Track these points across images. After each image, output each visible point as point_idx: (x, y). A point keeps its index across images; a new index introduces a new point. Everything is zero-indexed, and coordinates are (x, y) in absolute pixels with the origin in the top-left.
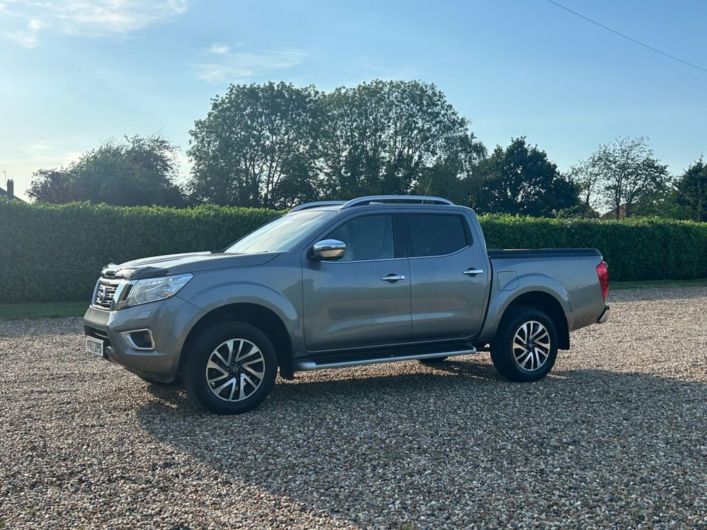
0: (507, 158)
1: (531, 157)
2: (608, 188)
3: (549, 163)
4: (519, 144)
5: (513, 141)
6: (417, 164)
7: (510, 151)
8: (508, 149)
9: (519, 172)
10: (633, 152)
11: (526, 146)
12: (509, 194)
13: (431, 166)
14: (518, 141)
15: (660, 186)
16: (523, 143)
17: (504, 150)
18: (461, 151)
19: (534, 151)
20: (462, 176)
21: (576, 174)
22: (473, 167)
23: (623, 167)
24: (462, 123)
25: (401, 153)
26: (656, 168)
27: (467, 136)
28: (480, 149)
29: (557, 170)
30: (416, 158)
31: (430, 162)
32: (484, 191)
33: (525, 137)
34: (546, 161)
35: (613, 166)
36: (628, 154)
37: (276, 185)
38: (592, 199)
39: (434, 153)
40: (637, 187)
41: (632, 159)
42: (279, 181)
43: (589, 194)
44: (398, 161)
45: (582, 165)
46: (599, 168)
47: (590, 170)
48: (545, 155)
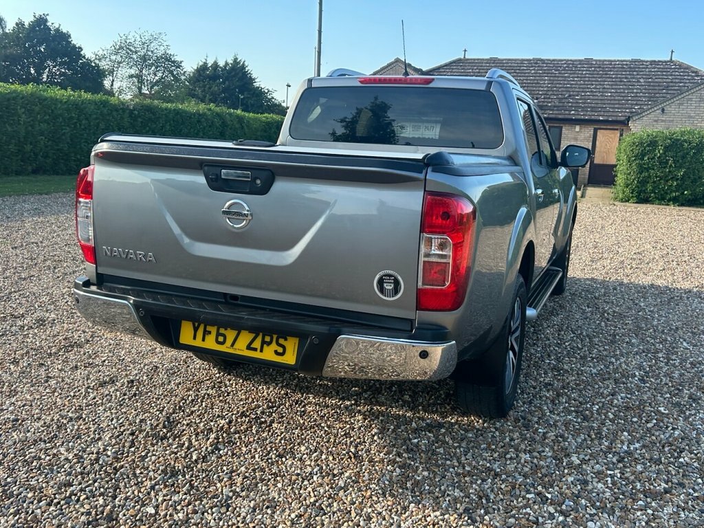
0: (28, 34)
1: (55, 36)
2: (131, 76)
3: (74, 46)
4: (41, 22)
5: (35, 16)
7: (32, 27)
8: (29, 24)
9: (42, 50)
10: (152, 45)
11: (48, 24)
12: (33, 71)
14: (40, 18)
15: (177, 79)
16: (46, 21)
17: (26, 25)
19: (57, 30)
21: (100, 60)
23: (144, 58)
26: (174, 62)
29: (82, 53)
32: (4, 66)
33: (48, 15)
34: (70, 42)
35: (135, 56)
36: (148, 46)
38: (116, 85)
40: (157, 78)
41: (152, 52)
43: (113, 81)
45: (105, 52)
46: (121, 57)
47: (113, 57)
48: (69, 36)
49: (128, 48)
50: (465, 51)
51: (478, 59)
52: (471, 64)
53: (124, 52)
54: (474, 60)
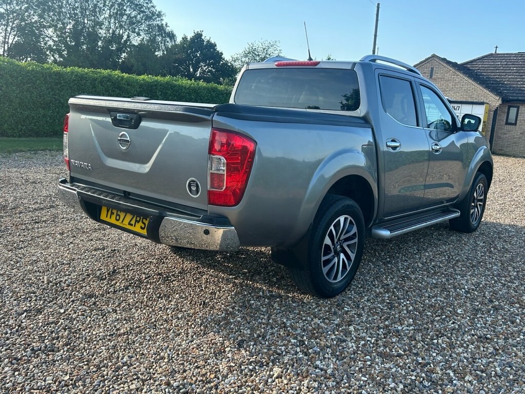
0: (190, 44)
1: (207, 45)
3: (218, 51)
4: (198, 36)
5: (194, 33)
6: (126, 41)
7: (193, 39)
8: (191, 38)
9: (198, 55)
10: (270, 50)
11: (203, 37)
12: (191, 70)
13: (136, 44)
14: (198, 34)
16: (201, 35)
17: (189, 39)
18: (158, 35)
19: (208, 41)
20: (159, 54)
21: (235, 61)
22: (167, 49)
24: (159, 15)
25: (114, 32)
27: (162, 24)
28: (172, 36)
29: (223, 56)
30: (125, 37)
31: (136, 41)
32: (174, 67)
33: (203, 31)
34: (216, 49)
35: (258, 58)
37: (11, 45)
39: (139, 34)
41: (269, 55)
42: (14, 43)
44: (112, 37)
45: (238, 56)
46: (249, 59)
47: (243, 59)
48: (216, 45)
49: (254, 53)
50: (497, 47)
51: (507, 54)
52: (500, 58)
53: (251, 55)
54: (504, 54)
